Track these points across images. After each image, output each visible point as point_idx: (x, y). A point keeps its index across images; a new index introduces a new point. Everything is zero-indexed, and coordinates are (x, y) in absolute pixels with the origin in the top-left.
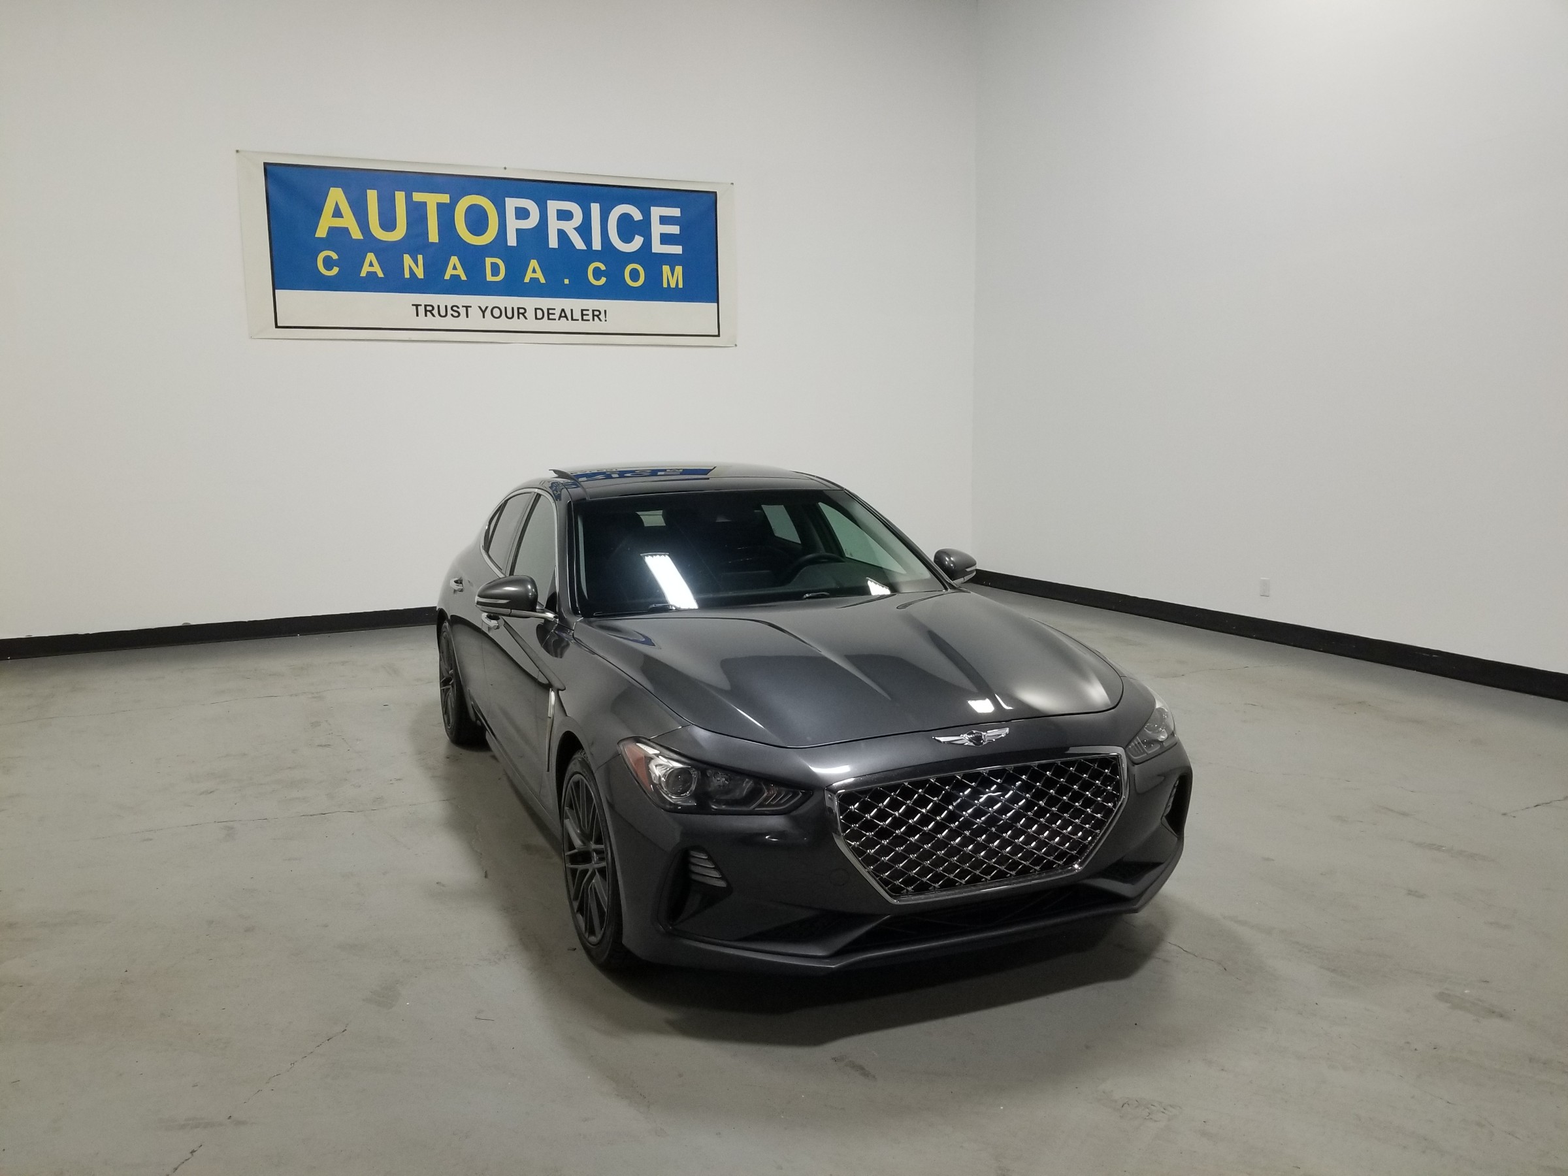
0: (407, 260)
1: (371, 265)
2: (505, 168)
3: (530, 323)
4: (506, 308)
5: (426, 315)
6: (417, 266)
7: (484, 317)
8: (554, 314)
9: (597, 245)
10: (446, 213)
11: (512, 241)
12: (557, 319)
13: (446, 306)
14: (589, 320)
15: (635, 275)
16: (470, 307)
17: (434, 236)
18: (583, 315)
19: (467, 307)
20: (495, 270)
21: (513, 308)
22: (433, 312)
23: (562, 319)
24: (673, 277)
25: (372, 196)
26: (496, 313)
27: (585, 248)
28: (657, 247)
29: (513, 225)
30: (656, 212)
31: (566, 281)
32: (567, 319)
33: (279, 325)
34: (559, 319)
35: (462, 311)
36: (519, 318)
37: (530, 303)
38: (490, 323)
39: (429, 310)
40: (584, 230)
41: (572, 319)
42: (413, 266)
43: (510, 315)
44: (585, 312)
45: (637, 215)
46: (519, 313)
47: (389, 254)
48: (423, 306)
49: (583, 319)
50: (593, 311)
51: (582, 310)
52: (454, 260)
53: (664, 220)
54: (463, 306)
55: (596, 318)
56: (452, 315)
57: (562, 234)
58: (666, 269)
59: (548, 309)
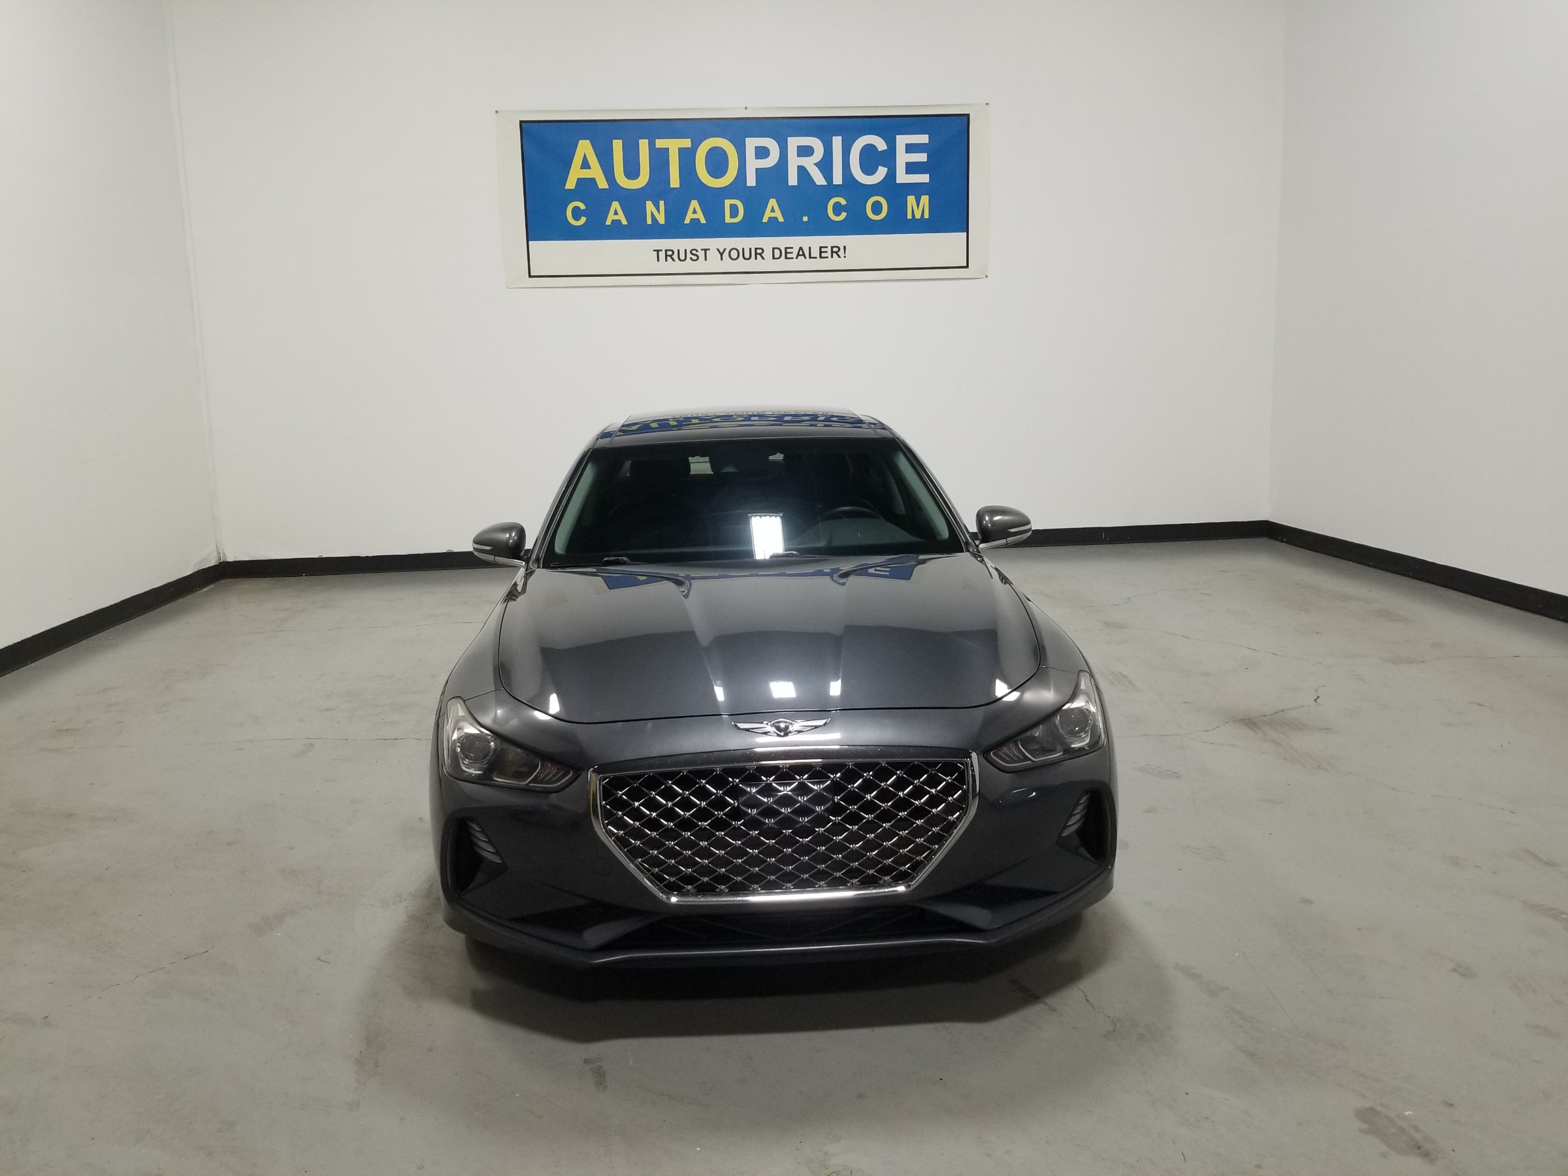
0: (650, 206)
1: (616, 213)
2: (746, 108)
3: (768, 264)
4: (743, 249)
5: (666, 260)
6: (659, 212)
7: (722, 259)
8: (792, 253)
9: (838, 179)
10: (687, 157)
11: (751, 181)
12: (795, 257)
13: (686, 250)
14: (827, 257)
15: (877, 208)
16: (709, 249)
17: (675, 182)
18: (821, 252)
19: (705, 250)
20: (734, 211)
21: (750, 249)
22: (673, 256)
23: (799, 257)
24: (919, 207)
25: (618, 145)
26: (734, 254)
27: (826, 184)
28: (902, 177)
29: (753, 164)
30: (902, 140)
31: (805, 219)
32: (805, 258)
33: (532, 274)
34: (797, 258)
35: (701, 254)
36: (756, 258)
37: (767, 243)
38: (728, 265)
39: (669, 254)
40: (825, 166)
41: (810, 257)
42: (655, 212)
43: (747, 256)
44: (823, 250)
45: (881, 145)
46: (756, 254)
47: (633, 202)
48: (664, 251)
49: (821, 257)
50: (832, 247)
51: (821, 248)
52: (694, 204)
53: (910, 148)
54: (702, 250)
55: (834, 255)
56: (691, 258)
57: (802, 170)
58: (911, 199)
59: (786, 248)
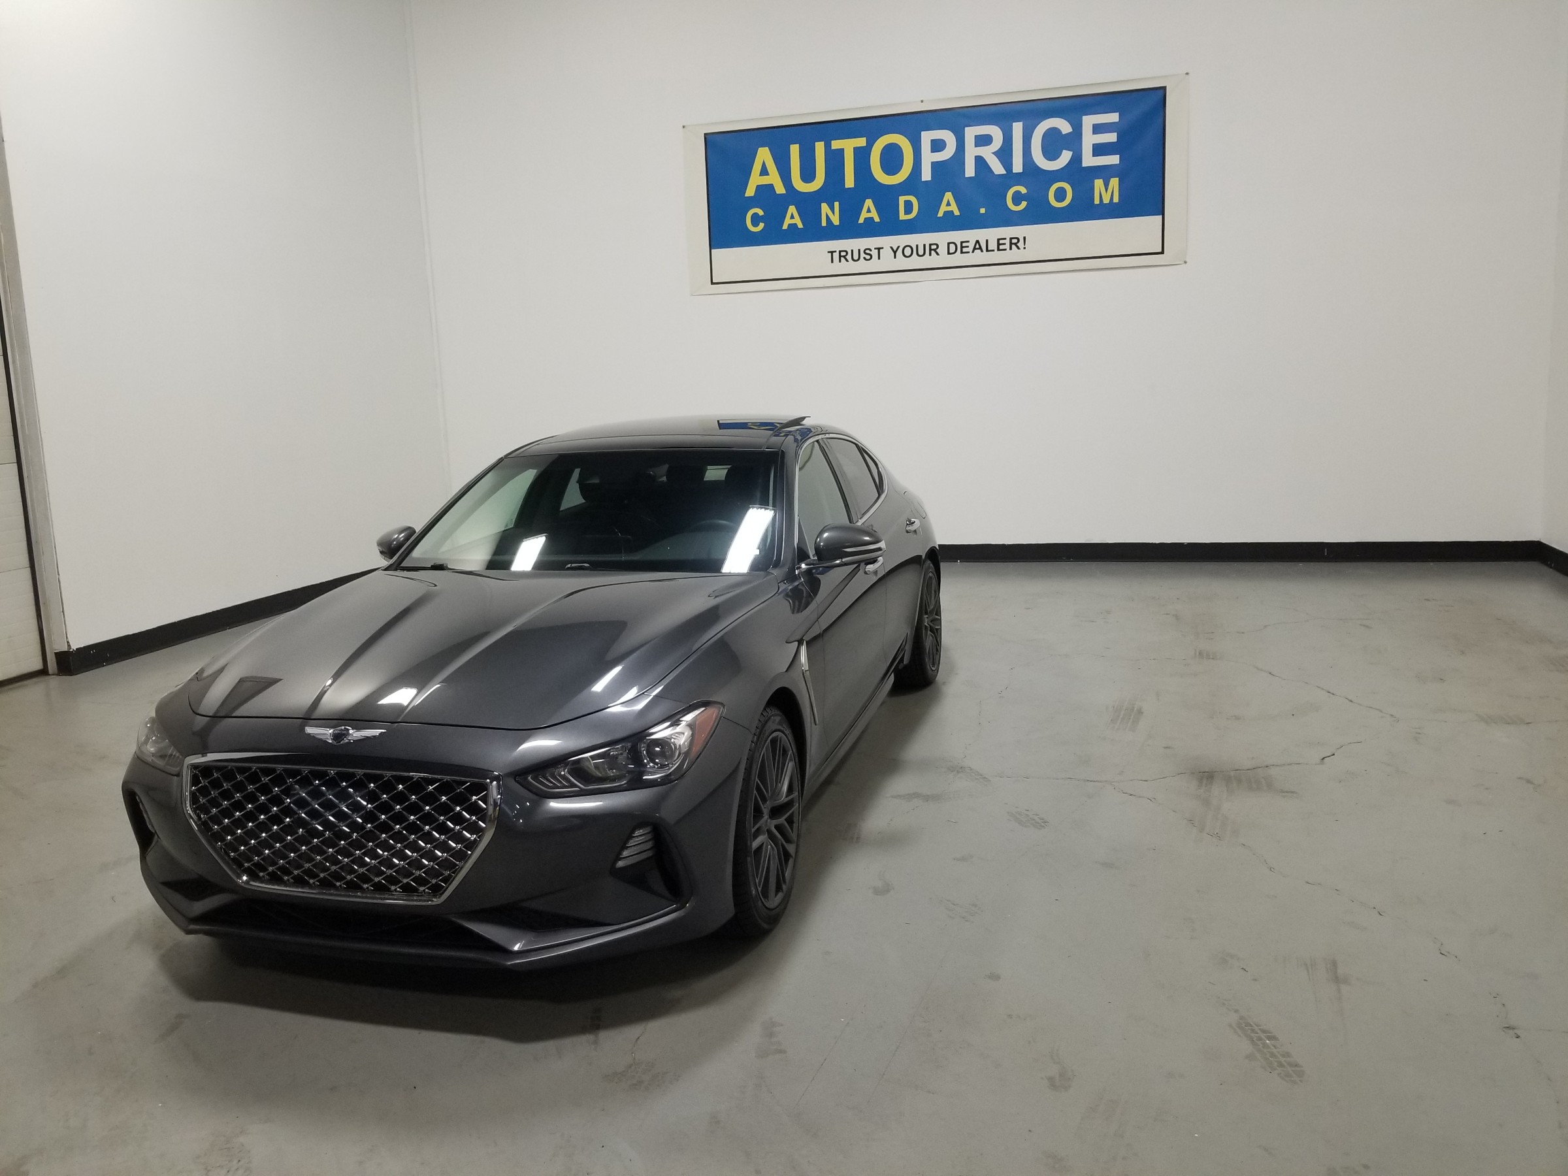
0: (825, 207)
1: (793, 217)
2: (922, 101)
3: (943, 259)
4: (917, 246)
5: (840, 261)
6: (834, 213)
7: (895, 257)
8: (968, 247)
9: (1018, 167)
10: (862, 156)
11: (926, 175)
12: (971, 252)
13: (859, 250)
14: (1005, 250)
15: (1061, 194)
16: (883, 248)
17: (850, 182)
18: (999, 244)
19: (879, 249)
20: (908, 207)
21: (924, 245)
22: (847, 257)
23: (976, 251)
24: (1106, 191)
25: (795, 150)
26: (908, 251)
27: (1005, 172)
28: (1089, 160)
29: (929, 158)
30: (1088, 121)
31: (983, 211)
32: (982, 251)
33: (714, 281)
34: (973, 252)
35: (875, 253)
36: (930, 255)
37: (942, 238)
38: (901, 262)
39: (843, 255)
40: (1005, 154)
41: (987, 250)
42: (830, 214)
43: (921, 252)
44: (1001, 242)
45: (1065, 127)
46: (931, 250)
47: (809, 205)
48: (838, 252)
49: (999, 249)
50: (1011, 239)
51: (998, 240)
52: (869, 203)
53: (1098, 129)
54: (875, 249)
55: (1013, 246)
56: (865, 258)
57: (980, 160)
58: (1099, 184)
59: (962, 243)
